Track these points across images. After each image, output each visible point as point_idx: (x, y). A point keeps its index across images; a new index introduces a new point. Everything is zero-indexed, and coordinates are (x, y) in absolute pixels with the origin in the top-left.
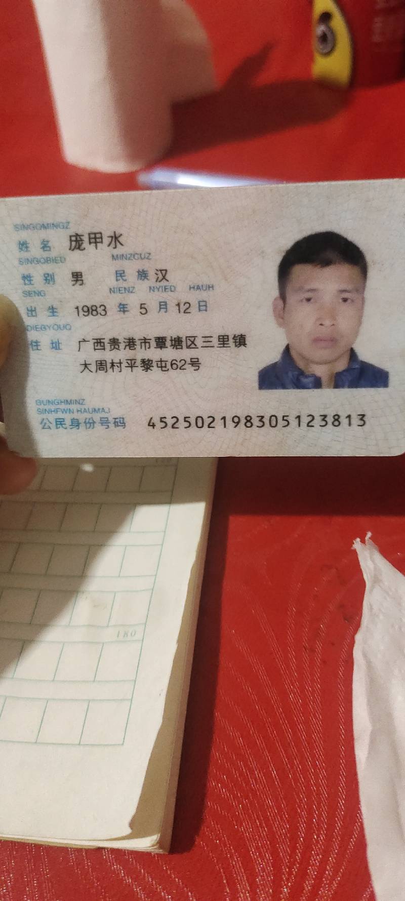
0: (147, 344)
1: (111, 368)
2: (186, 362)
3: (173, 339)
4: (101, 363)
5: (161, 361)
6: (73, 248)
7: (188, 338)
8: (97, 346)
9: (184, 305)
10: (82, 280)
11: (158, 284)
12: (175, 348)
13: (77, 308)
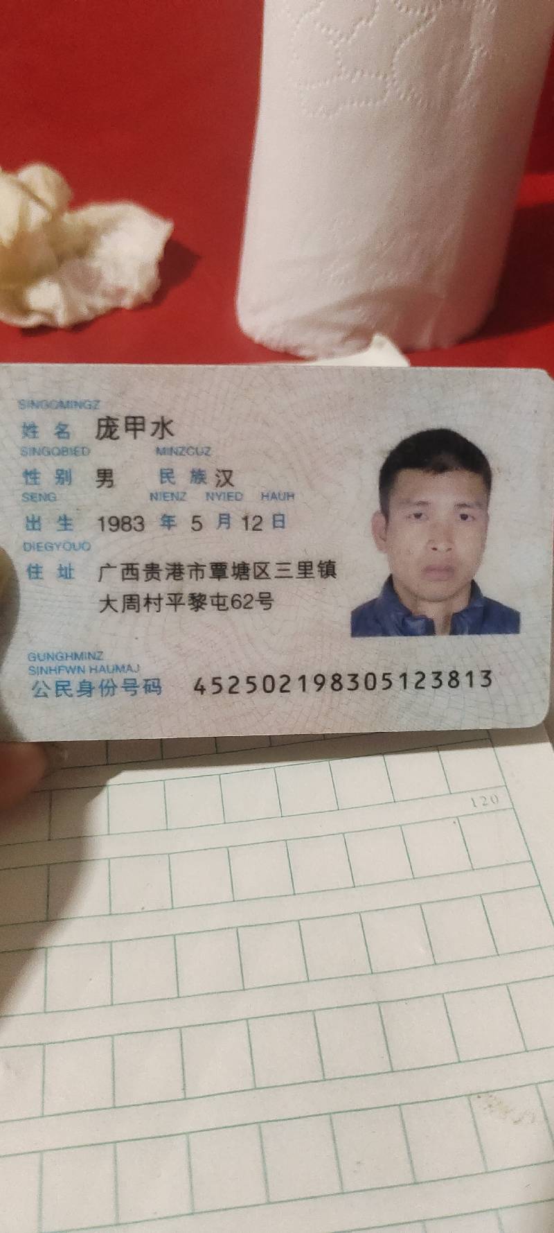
0: (200, 573)
1: (145, 606)
2: (252, 598)
3: (236, 565)
4: (131, 599)
5: (218, 596)
6: (101, 435)
7: (257, 565)
8: (127, 574)
9: (254, 519)
10: (112, 481)
11: (220, 490)
12: (238, 578)
13: (102, 519)
